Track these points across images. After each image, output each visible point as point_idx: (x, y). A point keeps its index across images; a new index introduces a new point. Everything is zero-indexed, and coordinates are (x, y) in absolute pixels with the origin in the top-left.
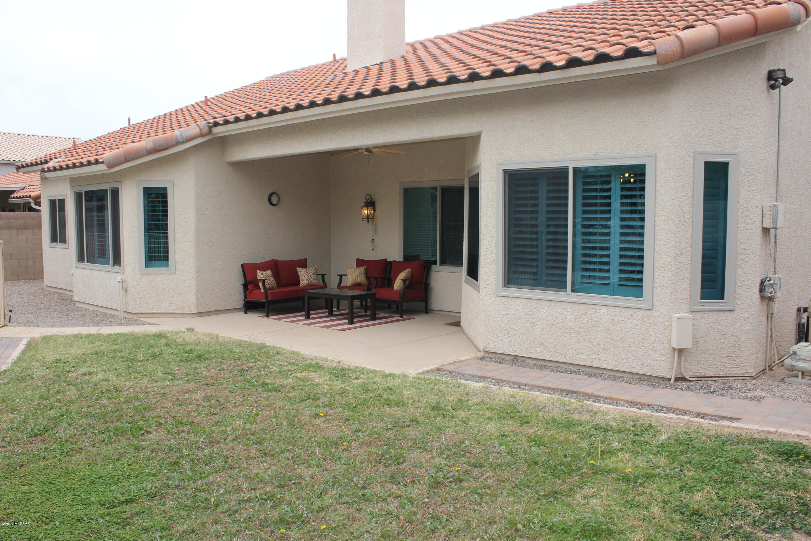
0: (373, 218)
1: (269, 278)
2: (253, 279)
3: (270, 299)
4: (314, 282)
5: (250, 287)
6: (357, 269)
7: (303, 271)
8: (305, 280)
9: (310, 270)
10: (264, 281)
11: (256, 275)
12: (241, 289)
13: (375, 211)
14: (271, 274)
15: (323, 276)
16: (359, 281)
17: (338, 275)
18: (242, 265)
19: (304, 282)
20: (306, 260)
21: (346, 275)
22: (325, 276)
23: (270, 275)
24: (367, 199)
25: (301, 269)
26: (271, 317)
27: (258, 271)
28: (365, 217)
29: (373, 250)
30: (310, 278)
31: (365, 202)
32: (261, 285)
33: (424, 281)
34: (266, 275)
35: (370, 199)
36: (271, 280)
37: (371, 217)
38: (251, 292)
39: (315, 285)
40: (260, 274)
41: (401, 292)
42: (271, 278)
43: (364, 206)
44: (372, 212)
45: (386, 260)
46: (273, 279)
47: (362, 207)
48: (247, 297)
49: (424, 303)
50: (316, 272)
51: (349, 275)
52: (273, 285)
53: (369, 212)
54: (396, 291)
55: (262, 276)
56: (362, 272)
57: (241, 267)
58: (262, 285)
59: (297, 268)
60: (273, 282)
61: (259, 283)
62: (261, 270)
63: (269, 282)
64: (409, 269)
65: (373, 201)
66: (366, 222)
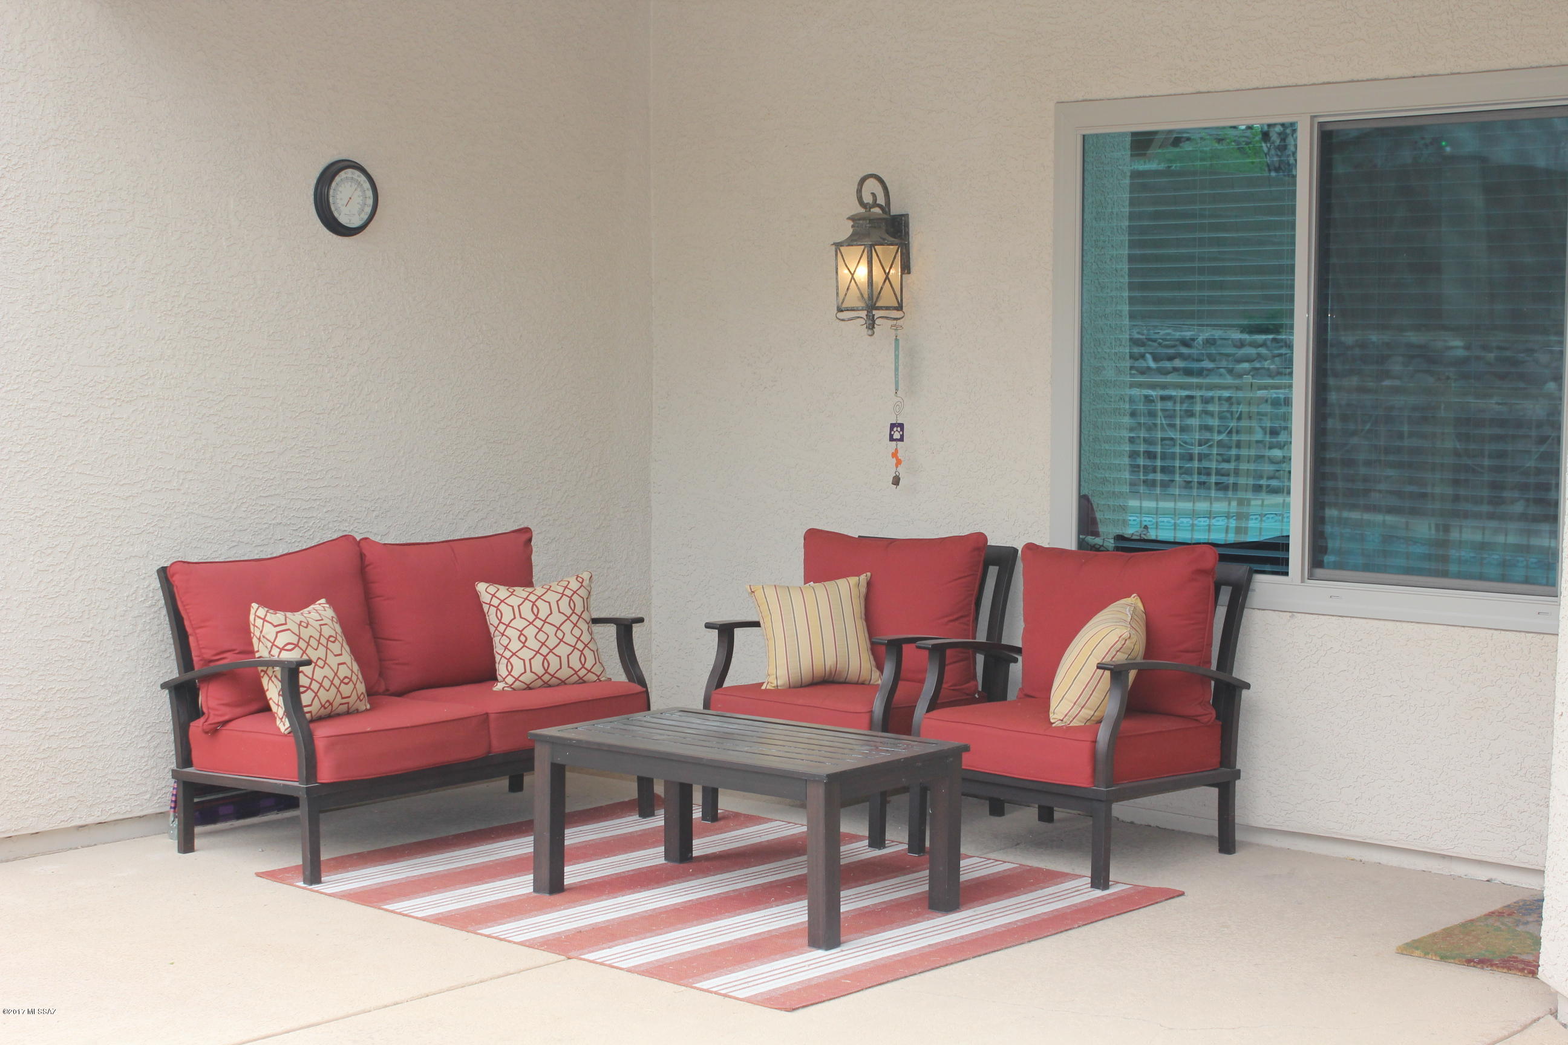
0: (900, 307)
1: (321, 652)
2: (229, 659)
3: (326, 774)
4: (577, 666)
5: (209, 698)
6: (819, 590)
7: (514, 601)
8: (526, 654)
9: (552, 597)
10: (292, 673)
11: (245, 630)
12: (162, 706)
13: (906, 268)
14: (332, 628)
15: (625, 629)
16: (830, 662)
17: (709, 626)
18: (164, 574)
19: (518, 667)
20: (525, 534)
21: (756, 624)
22: (636, 628)
23: (327, 631)
24: (868, 199)
25: (503, 592)
26: (335, 882)
27: (257, 611)
28: (853, 300)
29: (896, 481)
30: (551, 643)
31: (852, 218)
32: (273, 691)
33: (1214, 667)
34: (305, 633)
35: (881, 201)
36: (333, 661)
37: (887, 298)
38: (214, 731)
39: (582, 681)
40: (269, 631)
41: (1103, 735)
42: (335, 647)
43: (851, 241)
44: (895, 272)
45: (978, 540)
46: (347, 657)
47: (838, 245)
48: (195, 755)
49: (1212, 794)
50: (586, 608)
51: (774, 624)
52: (346, 690)
53: (878, 275)
54: (1068, 731)
55: (280, 642)
56: (848, 610)
57: (156, 584)
58: (283, 693)
59: (481, 587)
60: (344, 672)
61: (265, 681)
62: (274, 605)
63: (319, 674)
64: (1134, 600)
65: (895, 210)
66: (858, 326)
